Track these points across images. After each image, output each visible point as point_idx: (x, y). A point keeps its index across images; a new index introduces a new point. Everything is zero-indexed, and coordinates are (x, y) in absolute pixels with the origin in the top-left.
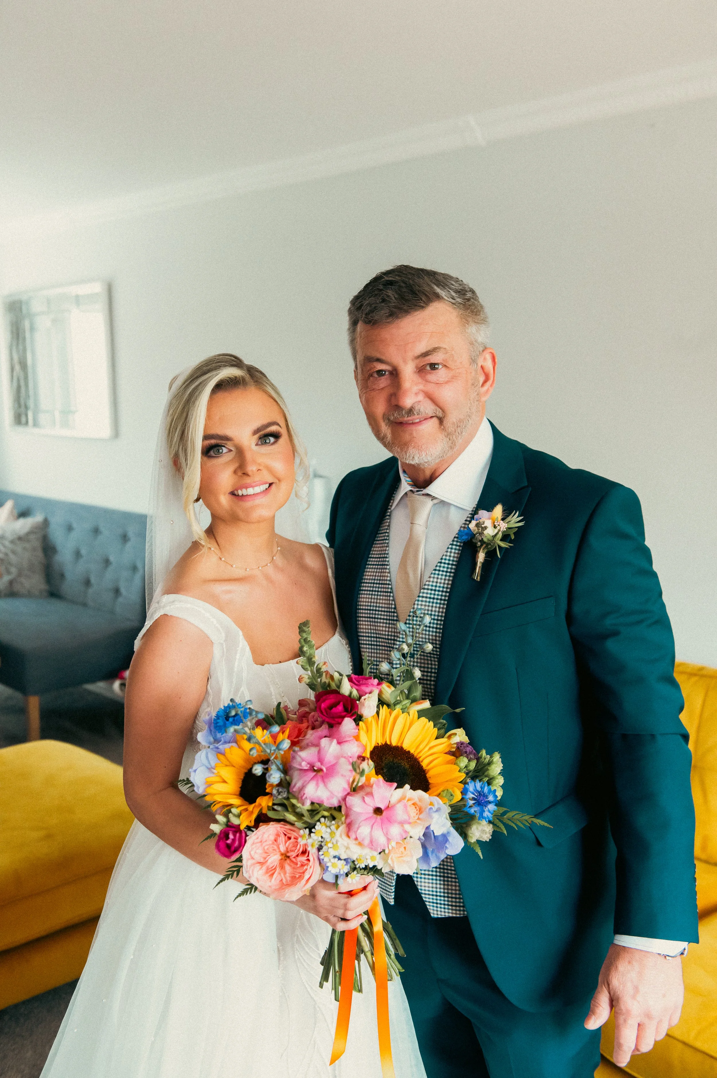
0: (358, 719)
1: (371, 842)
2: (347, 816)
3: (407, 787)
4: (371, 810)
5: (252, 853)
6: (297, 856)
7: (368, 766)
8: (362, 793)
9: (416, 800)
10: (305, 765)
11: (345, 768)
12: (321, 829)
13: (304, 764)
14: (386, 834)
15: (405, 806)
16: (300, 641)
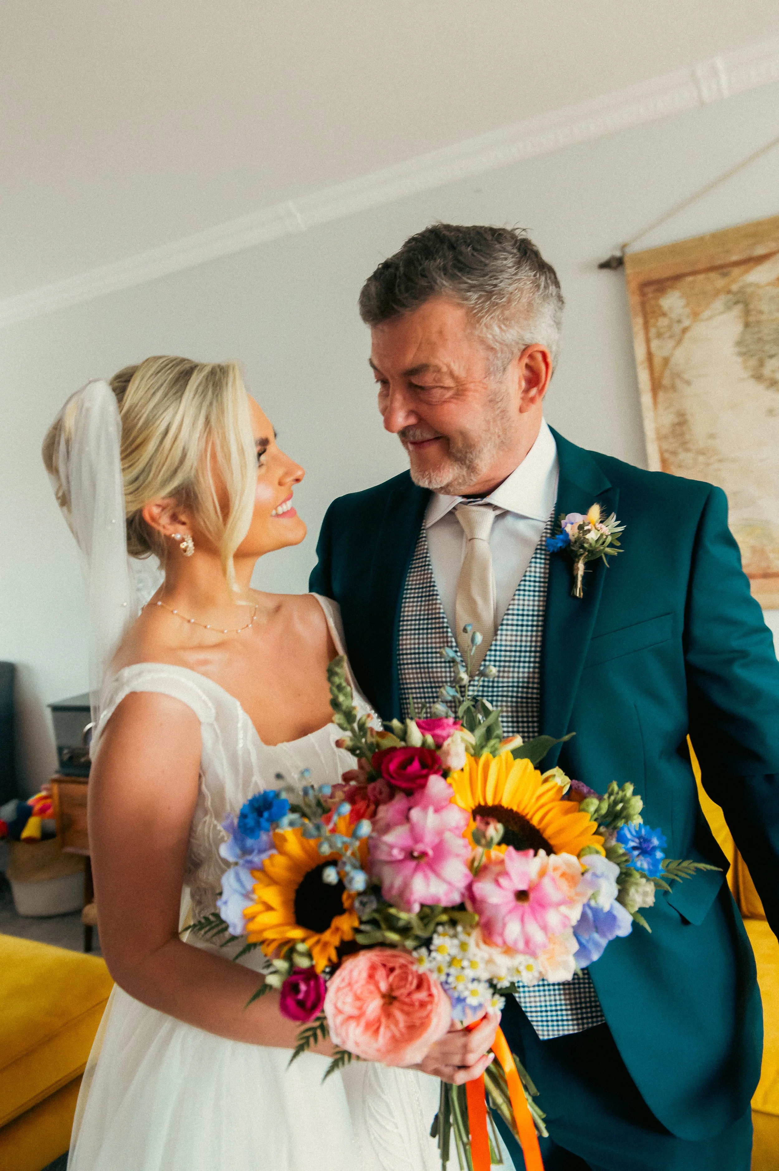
0: (445, 774)
4: (512, 896)
5: (339, 1004)
6: (411, 993)
10: (396, 854)
13: (395, 852)
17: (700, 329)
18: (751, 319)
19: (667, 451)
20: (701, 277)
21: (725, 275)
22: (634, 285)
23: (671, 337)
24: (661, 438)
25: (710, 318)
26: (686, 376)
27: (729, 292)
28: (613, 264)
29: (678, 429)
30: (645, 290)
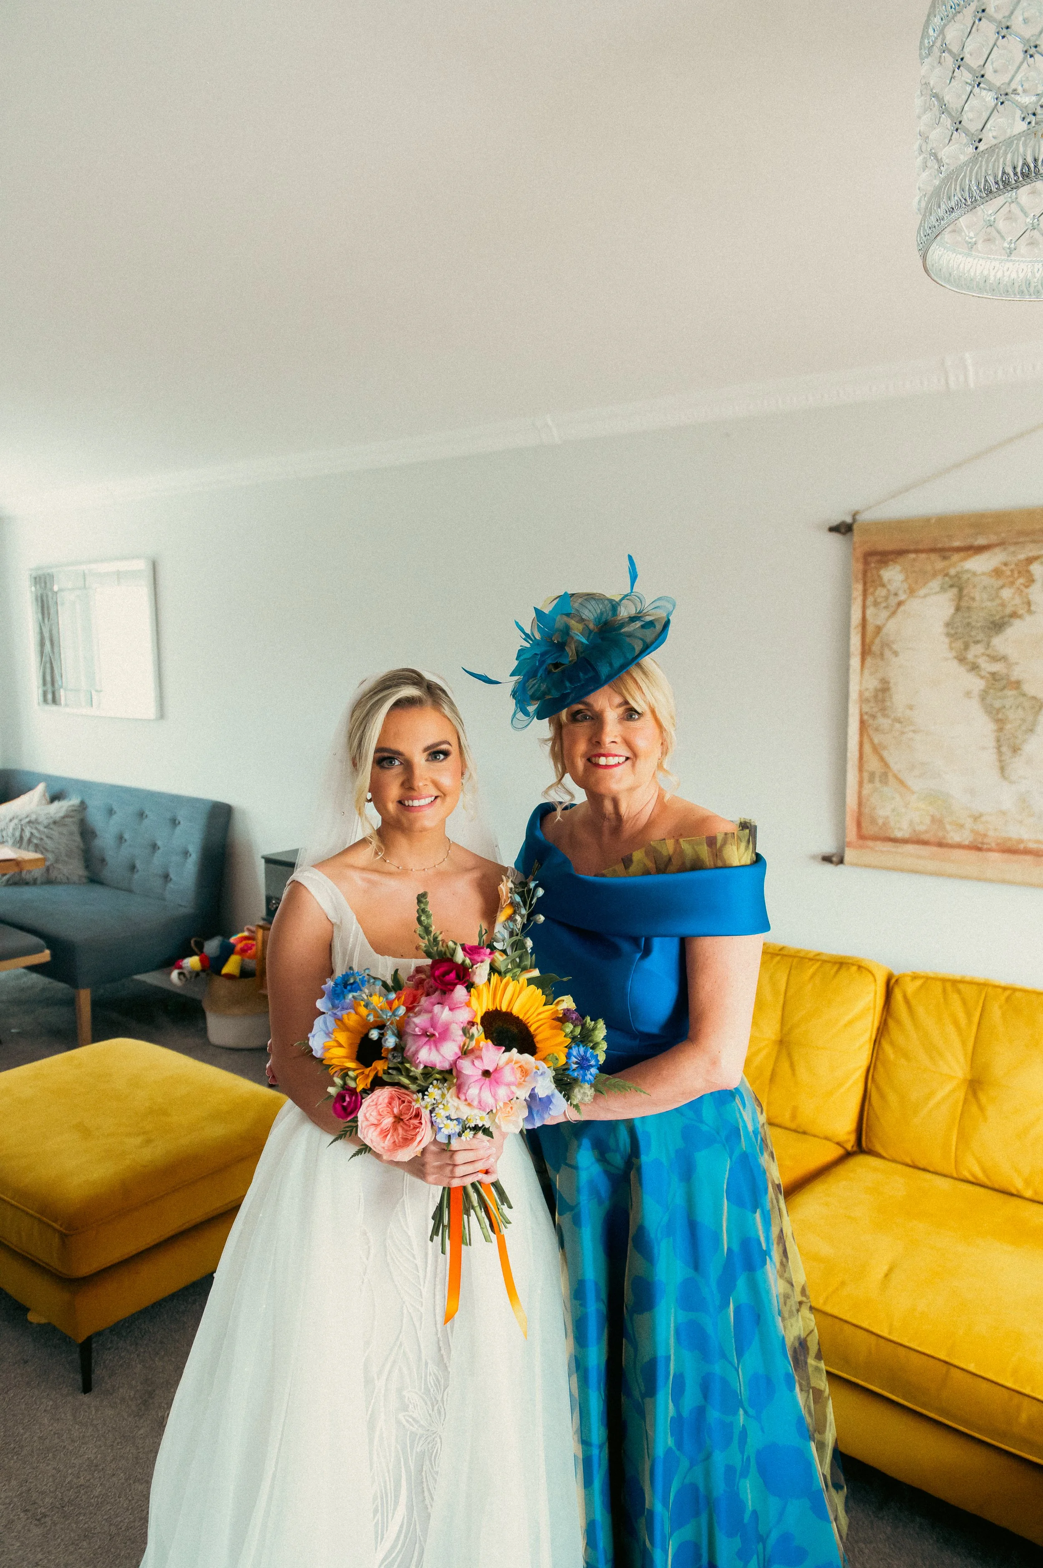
0: (470, 986)
1: (480, 1102)
2: (458, 1077)
3: (515, 1050)
4: (480, 1072)
5: (367, 1115)
6: (410, 1119)
7: (478, 1031)
8: (472, 1057)
9: (523, 1063)
10: (418, 1031)
11: (456, 1032)
12: (434, 1092)
13: (417, 1029)
14: (494, 1096)
15: (513, 1069)
16: (418, 911)
17: (914, 605)
18: (964, 604)
19: (866, 713)
20: (923, 556)
21: (945, 558)
22: (859, 553)
23: (886, 607)
24: (863, 700)
25: (925, 596)
26: (895, 647)
27: (946, 575)
28: (843, 529)
29: (880, 695)
30: (869, 559)
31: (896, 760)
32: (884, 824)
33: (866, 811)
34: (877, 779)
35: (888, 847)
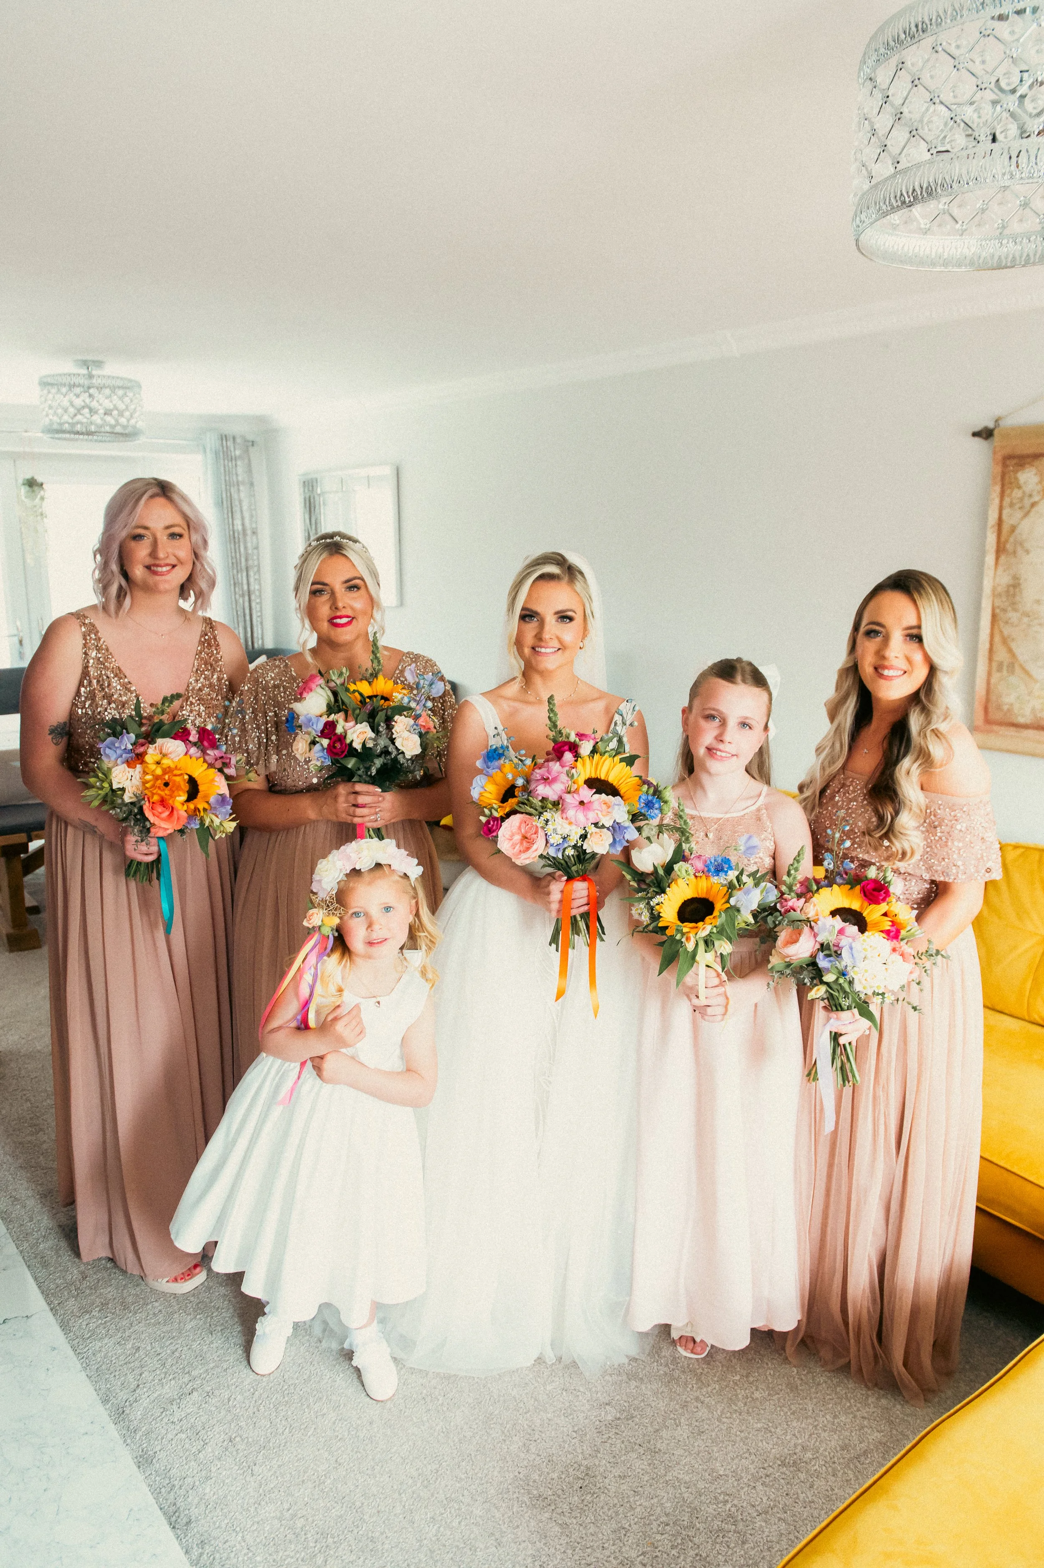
19: (998, 607)
22: (999, 457)
23: (1020, 508)
24: (995, 594)
26: (1027, 545)
28: (986, 434)
29: (1011, 589)
30: (1008, 462)
31: (1022, 651)
32: (1009, 710)
33: (993, 698)
34: (1005, 668)
35: (1012, 731)
